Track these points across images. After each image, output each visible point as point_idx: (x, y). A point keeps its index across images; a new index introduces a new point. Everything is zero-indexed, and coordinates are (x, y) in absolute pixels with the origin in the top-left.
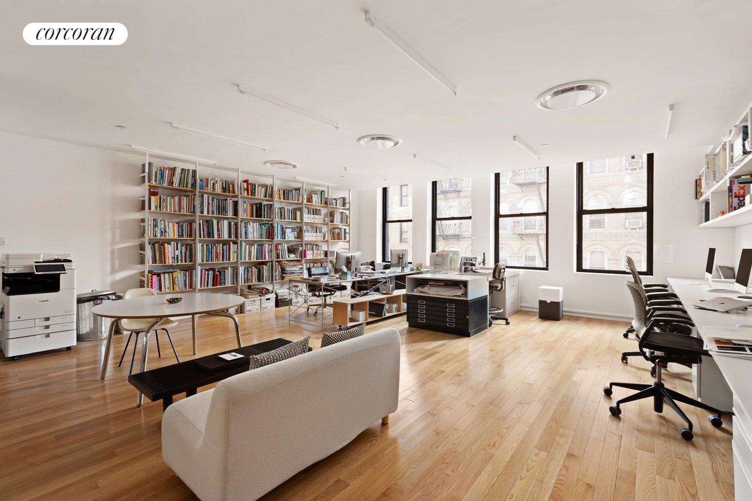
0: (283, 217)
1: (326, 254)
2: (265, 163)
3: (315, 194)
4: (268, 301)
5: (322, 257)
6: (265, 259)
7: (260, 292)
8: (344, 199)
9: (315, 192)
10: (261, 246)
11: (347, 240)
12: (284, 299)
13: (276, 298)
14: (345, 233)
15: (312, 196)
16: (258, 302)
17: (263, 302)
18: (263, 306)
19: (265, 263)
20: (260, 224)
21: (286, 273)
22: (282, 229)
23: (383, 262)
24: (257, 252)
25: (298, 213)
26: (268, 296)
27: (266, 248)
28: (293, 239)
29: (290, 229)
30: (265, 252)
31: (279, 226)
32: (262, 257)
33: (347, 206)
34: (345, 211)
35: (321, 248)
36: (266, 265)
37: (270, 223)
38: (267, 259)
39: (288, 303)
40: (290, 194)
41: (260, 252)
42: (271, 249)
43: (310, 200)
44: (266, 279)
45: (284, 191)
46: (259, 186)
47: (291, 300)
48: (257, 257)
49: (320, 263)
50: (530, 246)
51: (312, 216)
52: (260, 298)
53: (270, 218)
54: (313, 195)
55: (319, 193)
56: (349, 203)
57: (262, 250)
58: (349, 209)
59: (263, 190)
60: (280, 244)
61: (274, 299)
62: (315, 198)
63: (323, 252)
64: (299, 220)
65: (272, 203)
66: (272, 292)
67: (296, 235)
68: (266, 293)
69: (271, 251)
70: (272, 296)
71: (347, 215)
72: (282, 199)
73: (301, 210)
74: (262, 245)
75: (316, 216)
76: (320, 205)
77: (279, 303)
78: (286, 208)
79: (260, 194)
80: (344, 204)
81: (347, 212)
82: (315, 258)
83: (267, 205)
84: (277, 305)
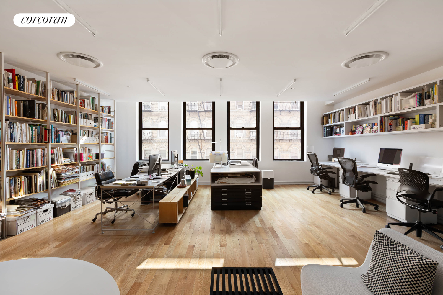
0: (57, 119)
1: (97, 156)
2: (58, 54)
3: (87, 99)
4: (45, 213)
5: (94, 159)
6: (37, 165)
7: (33, 205)
8: (109, 107)
9: (87, 98)
10: (31, 151)
11: (112, 144)
12: (62, 207)
13: (55, 208)
14: (111, 137)
15: (84, 101)
16: (33, 218)
17: (39, 216)
18: (40, 219)
19: (39, 171)
20: (30, 126)
21: (61, 179)
22: (57, 132)
23: (139, 160)
24: (27, 158)
25: (71, 117)
26: (45, 207)
27: (39, 152)
28: (67, 143)
29: (63, 133)
30: (37, 158)
31: (53, 129)
32: (33, 164)
33: (112, 114)
34: (110, 118)
35: (92, 151)
36: (40, 172)
37: (42, 124)
38: (40, 166)
39: (67, 209)
40: (65, 96)
41: (31, 159)
42: (44, 154)
43: (83, 104)
44: (40, 188)
45: (58, 91)
46: (28, 80)
47: (69, 206)
48: (27, 164)
49: (92, 164)
50: (194, 146)
51: (85, 120)
52: (35, 212)
53: (42, 119)
54: (86, 100)
55: (91, 99)
56: (114, 111)
57: (33, 155)
58: (114, 117)
59: (34, 85)
60: (55, 148)
61: (52, 209)
62: (88, 104)
63: (94, 155)
64: (72, 123)
65: (45, 103)
66: (49, 202)
67: (69, 138)
68: (43, 204)
69: (43, 156)
70: (49, 207)
71: (112, 122)
72: (56, 100)
73: (75, 113)
74: (33, 150)
75: (88, 121)
76: (92, 110)
77: (58, 211)
78: (60, 110)
79: (30, 90)
80: (109, 112)
81: (112, 119)
82: (88, 161)
83: (39, 104)
84: (55, 215)
